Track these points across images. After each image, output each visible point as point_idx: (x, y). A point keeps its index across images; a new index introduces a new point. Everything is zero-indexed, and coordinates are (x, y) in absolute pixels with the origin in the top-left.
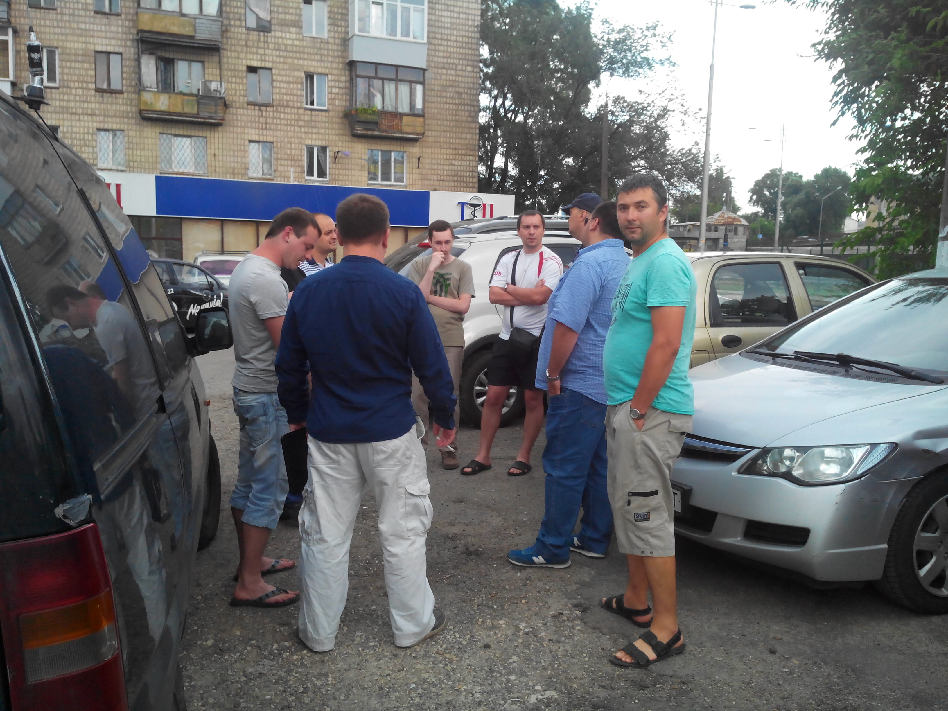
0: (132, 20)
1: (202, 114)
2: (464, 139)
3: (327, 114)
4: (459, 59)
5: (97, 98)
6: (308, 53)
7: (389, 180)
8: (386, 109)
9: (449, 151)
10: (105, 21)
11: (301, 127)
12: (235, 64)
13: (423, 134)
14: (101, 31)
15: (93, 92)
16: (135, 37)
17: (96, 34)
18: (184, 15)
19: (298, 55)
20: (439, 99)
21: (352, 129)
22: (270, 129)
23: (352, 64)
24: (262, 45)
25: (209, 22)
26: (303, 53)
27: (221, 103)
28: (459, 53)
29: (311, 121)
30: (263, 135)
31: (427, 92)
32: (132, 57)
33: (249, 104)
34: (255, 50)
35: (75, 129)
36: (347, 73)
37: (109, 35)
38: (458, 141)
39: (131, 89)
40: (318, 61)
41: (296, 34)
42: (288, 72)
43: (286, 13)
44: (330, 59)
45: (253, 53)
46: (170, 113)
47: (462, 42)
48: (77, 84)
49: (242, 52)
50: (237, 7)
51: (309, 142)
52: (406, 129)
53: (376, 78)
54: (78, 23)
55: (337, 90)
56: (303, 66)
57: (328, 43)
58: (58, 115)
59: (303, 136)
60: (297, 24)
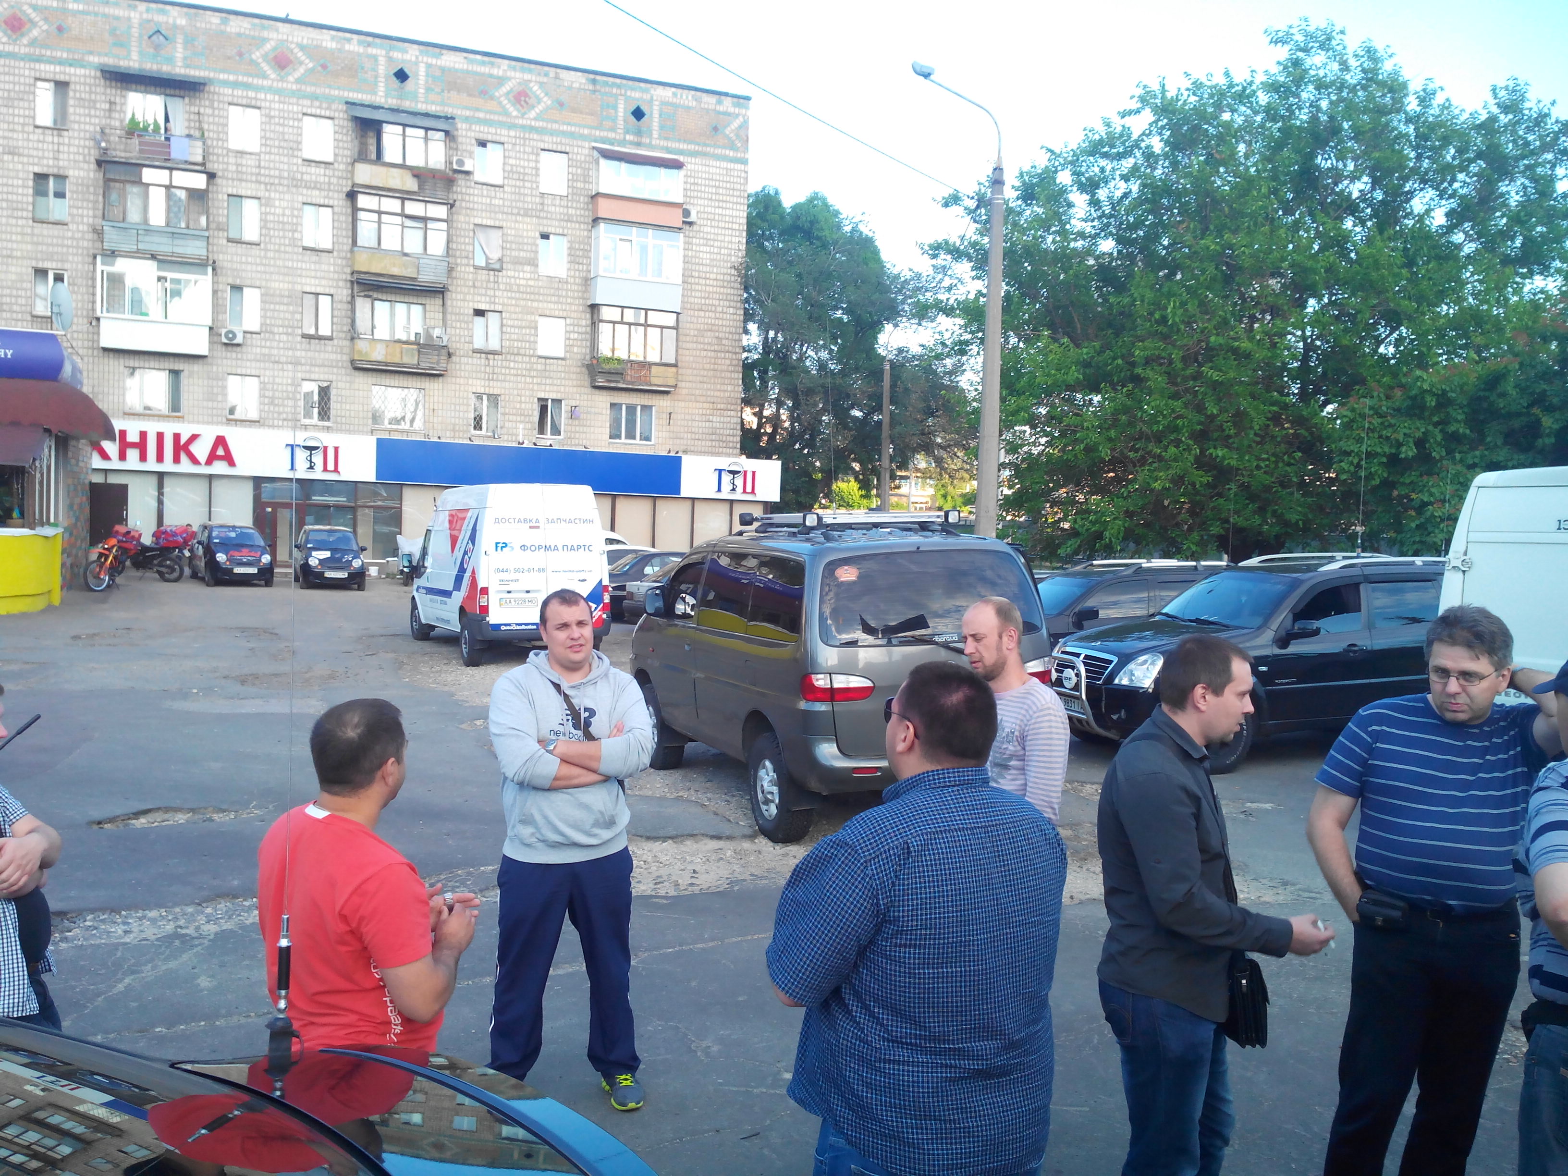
0: (345, 258)
1: (423, 365)
2: (725, 391)
3: (563, 362)
4: (720, 300)
5: (304, 346)
6: (544, 295)
7: (634, 438)
8: (633, 358)
9: (706, 405)
10: (314, 258)
11: (533, 377)
12: (460, 308)
13: (675, 386)
14: (310, 270)
15: (299, 338)
16: (349, 277)
17: (304, 273)
18: (406, 255)
19: (532, 297)
20: (695, 345)
21: (593, 380)
22: (497, 380)
23: (594, 308)
24: (492, 285)
25: (433, 263)
26: (539, 294)
27: (444, 352)
28: (720, 293)
29: (545, 370)
30: (489, 386)
31: (681, 338)
32: (345, 299)
33: (475, 351)
34: (484, 291)
35: (277, 380)
36: (588, 316)
37: (318, 274)
38: (717, 394)
39: (343, 335)
40: (555, 303)
41: (531, 273)
42: (520, 316)
43: (520, 250)
44: (569, 300)
45: (481, 295)
46: (386, 364)
47: (723, 281)
48: (281, 329)
49: (469, 293)
50: (465, 243)
51: (542, 395)
52: (654, 380)
53: (622, 322)
54: (284, 260)
55: (576, 336)
56: (537, 309)
57: (567, 282)
58: (258, 364)
59: (536, 387)
60: (533, 263)
